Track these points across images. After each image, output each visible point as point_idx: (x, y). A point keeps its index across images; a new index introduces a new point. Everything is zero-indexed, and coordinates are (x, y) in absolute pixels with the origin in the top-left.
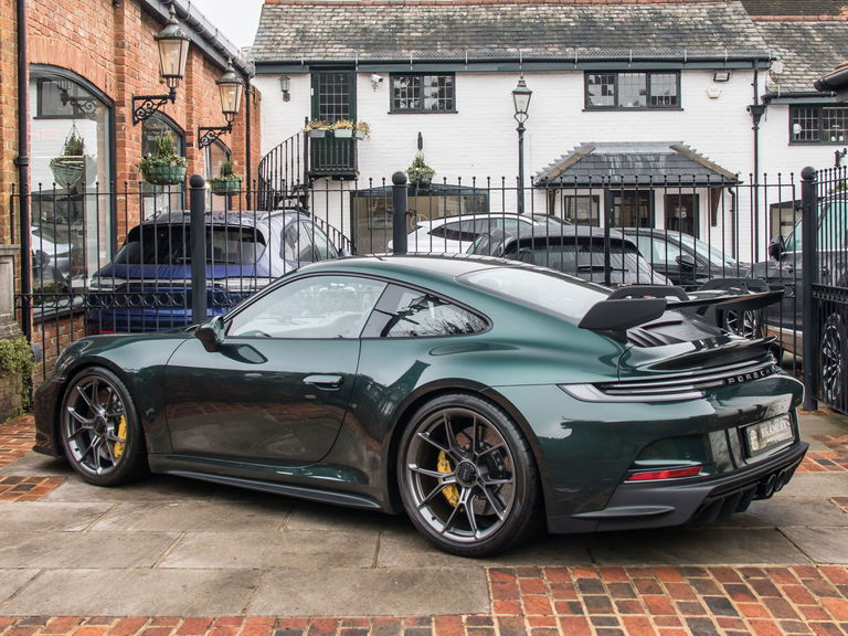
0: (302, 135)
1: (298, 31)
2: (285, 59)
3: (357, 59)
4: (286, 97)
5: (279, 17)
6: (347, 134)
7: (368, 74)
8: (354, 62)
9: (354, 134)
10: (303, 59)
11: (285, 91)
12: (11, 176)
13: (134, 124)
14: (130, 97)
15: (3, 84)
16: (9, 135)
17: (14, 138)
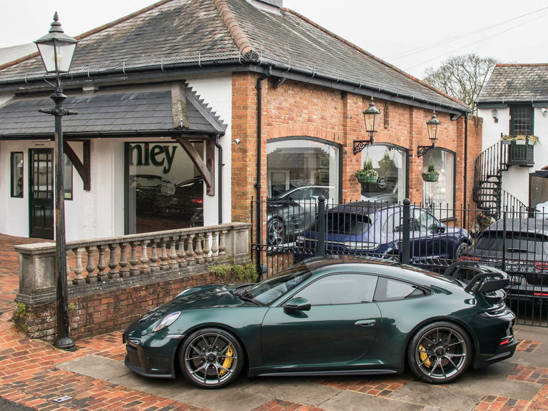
0: (500, 144)
1: (508, 82)
2: (495, 100)
3: (532, 100)
4: (496, 120)
5: (501, 74)
6: (523, 142)
7: (540, 108)
8: (531, 102)
9: (527, 143)
10: (503, 100)
11: (495, 118)
12: (252, 193)
13: (355, 154)
14: (352, 141)
15: (248, 154)
16: (251, 175)
17: (255, 176)
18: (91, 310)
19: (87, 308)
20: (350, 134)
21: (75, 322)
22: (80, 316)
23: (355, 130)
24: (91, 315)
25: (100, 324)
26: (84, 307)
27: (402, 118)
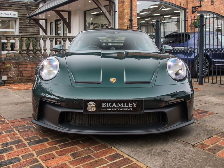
12: (128, 23)
13: (193, 13)
14: (191, 7)
15: (125, 3)
16: (127, 14)
17: (129, 15)
18: (21, 69)
19: (19, 68)
20: (190, 3)
21: (11, 74)
22: (14, 71)
23: (193, 2)
24: (21, 72)
25: (27, 77)
26: (16, 67)
27: (222, 1)
